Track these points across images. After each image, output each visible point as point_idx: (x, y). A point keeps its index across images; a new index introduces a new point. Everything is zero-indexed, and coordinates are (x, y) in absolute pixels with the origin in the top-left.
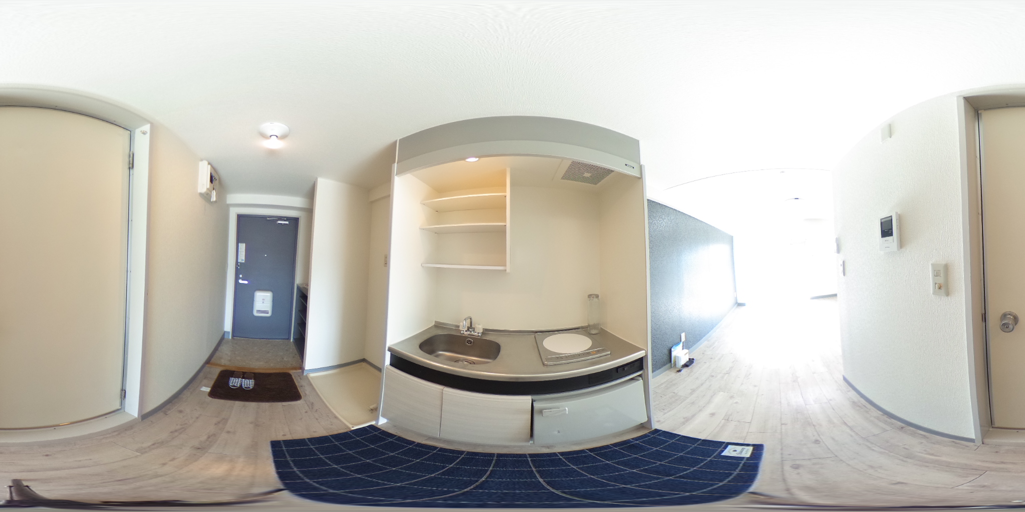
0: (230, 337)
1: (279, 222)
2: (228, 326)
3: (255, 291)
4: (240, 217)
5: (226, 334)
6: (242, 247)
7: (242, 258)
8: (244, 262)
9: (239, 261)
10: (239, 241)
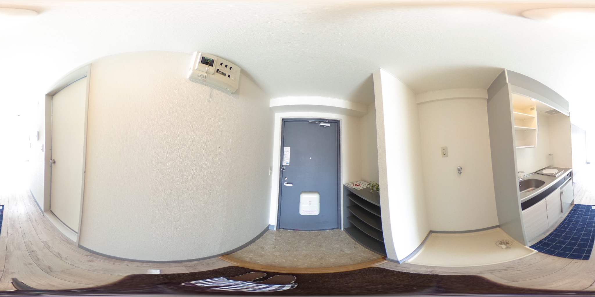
0: (275, 229)
1: (321, 124)
2: (272, 220)
3: (301, 193)
4: (285, 121)
5: (270, 227)
6: (287, 150)
7: (287, 161)
8: (289, 165)
9: (284, 164)
10: (283, 145)
